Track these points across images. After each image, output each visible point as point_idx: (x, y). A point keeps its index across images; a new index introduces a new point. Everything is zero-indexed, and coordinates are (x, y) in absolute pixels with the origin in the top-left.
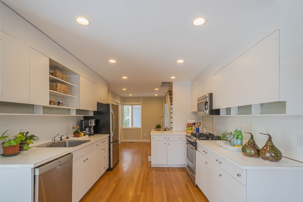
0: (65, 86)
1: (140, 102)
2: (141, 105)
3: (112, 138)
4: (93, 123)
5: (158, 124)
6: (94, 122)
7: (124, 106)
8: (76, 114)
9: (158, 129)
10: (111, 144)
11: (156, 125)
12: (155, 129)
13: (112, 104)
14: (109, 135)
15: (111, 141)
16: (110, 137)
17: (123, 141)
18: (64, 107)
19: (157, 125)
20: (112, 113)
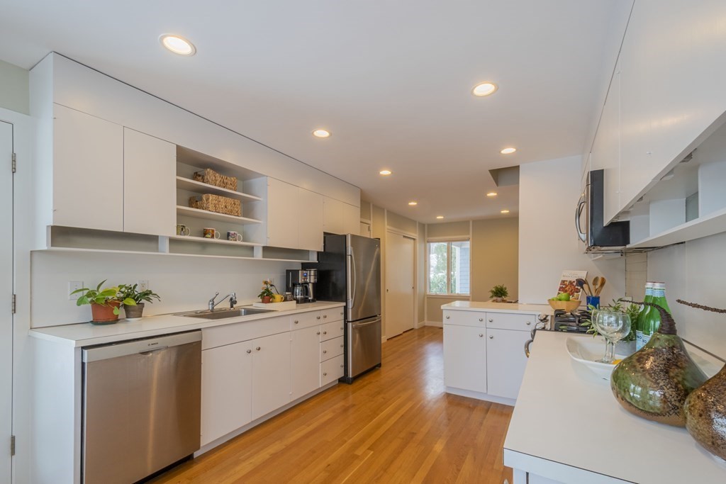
0: (229, 200)
1: (469, 234)
2: (471, 239)
3: (350, 310)
4: (311, 277)
5: (499, 284)
6: (315, 275)
7: (431, 244)
8: (263, 257)
9: (499, 299)
10: (350, 325)
11: (494, 289)
12: (492, 297)
13: (353, 236)
14: (344, 304)
15: (350, 318)
16: (346, 308)
17: (426, 325)
18: (215, 240)
19: (496, 288)
20: (351, 256)
